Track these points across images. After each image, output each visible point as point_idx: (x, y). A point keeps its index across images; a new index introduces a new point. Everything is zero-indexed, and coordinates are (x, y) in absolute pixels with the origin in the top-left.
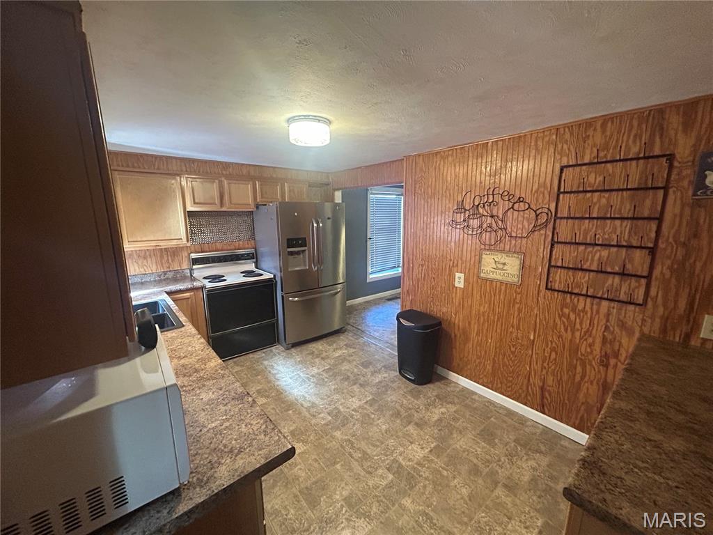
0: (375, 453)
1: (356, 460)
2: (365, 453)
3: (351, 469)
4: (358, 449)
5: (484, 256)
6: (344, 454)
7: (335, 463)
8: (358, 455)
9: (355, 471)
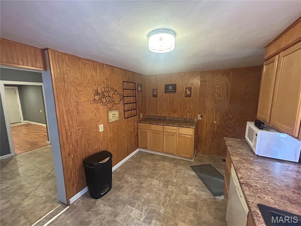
0: (164, 193)
1: (170, 198)
2: (165, 196)
3: (175, 198)
4: (165, 199)
5: (109, 113)
6: (171, 203)
7: (177, 204)
8: (168, 198)
9: (175, 196)
